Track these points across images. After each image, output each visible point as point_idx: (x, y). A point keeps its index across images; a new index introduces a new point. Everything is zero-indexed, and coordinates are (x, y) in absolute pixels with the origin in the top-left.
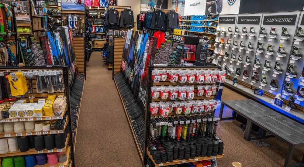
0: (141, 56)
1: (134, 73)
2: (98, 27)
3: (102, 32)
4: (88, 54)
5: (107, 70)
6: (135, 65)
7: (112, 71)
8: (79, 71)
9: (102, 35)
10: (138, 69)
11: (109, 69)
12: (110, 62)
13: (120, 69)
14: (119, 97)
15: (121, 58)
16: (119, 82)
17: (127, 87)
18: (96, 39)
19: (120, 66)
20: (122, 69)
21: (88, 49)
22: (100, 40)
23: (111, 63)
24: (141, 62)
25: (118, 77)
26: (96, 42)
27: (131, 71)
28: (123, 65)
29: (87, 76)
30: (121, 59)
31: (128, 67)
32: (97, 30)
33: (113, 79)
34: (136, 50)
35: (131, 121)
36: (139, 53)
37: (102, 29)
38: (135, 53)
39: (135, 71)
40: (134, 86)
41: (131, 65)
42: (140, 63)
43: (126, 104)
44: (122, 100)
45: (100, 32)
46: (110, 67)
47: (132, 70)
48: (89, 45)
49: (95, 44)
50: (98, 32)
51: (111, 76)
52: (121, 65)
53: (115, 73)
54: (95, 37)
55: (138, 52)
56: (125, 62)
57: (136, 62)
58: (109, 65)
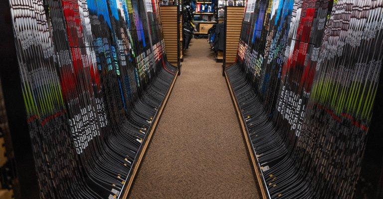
0: (283, 21)
1: (265, 61)
2: (204, 4)
3: (210, 12)
4: (187, 37)
5: (215, 62)
6: (267, 44)
7: (222, 64)
8: (168, 61)
9: (210, 17)
10: (275, 52)
11: (218, 61)
12: (220, 49)
13: (235, 59)
14: (233, 106)
15: (238, 40)
16: (233, 80)
17: (249, 88)
18: (202, 21)
19: (236, 54)
20: (238, 57)
21: (187, 29)
22: (207, 23)
23: (221, 51)
24: (283, 34)
25: (233, 71)
26: (201, 25)
27: (258, 57)
28: (241, 52)
29: (183, 69)
30: (238, 43)
31: (251, 52)
32: (203, 9)
33: (224, 75)
34: (269, 15)
35: (259, 169)
36: (277, 18)
37: (210, 7)
38: (267, 22)
39: (267, 57)
40: (264, 86)
41: (259, 46)
42: (281, 37)
43: (247, 123)
44: (239, 114)
45: (207, 12)
46: (219, 58)
47: (261, 56)
48: (191, 27)
49: (200, 28)
50: (204, 11)
51: (220, 70)
52: (238, 51)
53: (226, 66)
54: (200, 19)
55: (274, 17)
56: (244, 46)
57: (268, 38)
58: (219, 54)
